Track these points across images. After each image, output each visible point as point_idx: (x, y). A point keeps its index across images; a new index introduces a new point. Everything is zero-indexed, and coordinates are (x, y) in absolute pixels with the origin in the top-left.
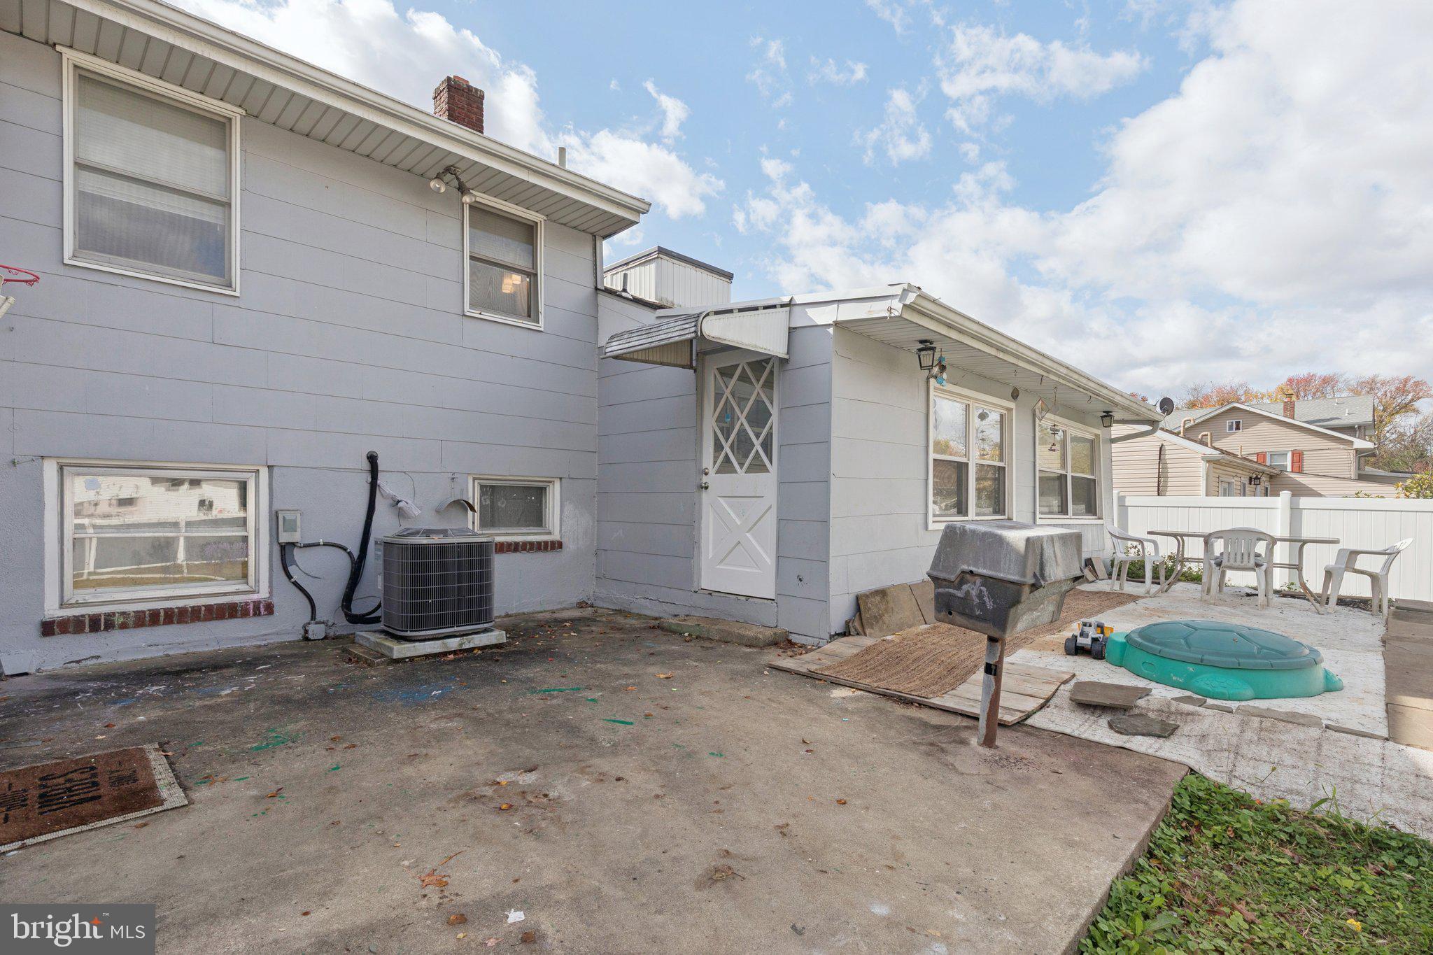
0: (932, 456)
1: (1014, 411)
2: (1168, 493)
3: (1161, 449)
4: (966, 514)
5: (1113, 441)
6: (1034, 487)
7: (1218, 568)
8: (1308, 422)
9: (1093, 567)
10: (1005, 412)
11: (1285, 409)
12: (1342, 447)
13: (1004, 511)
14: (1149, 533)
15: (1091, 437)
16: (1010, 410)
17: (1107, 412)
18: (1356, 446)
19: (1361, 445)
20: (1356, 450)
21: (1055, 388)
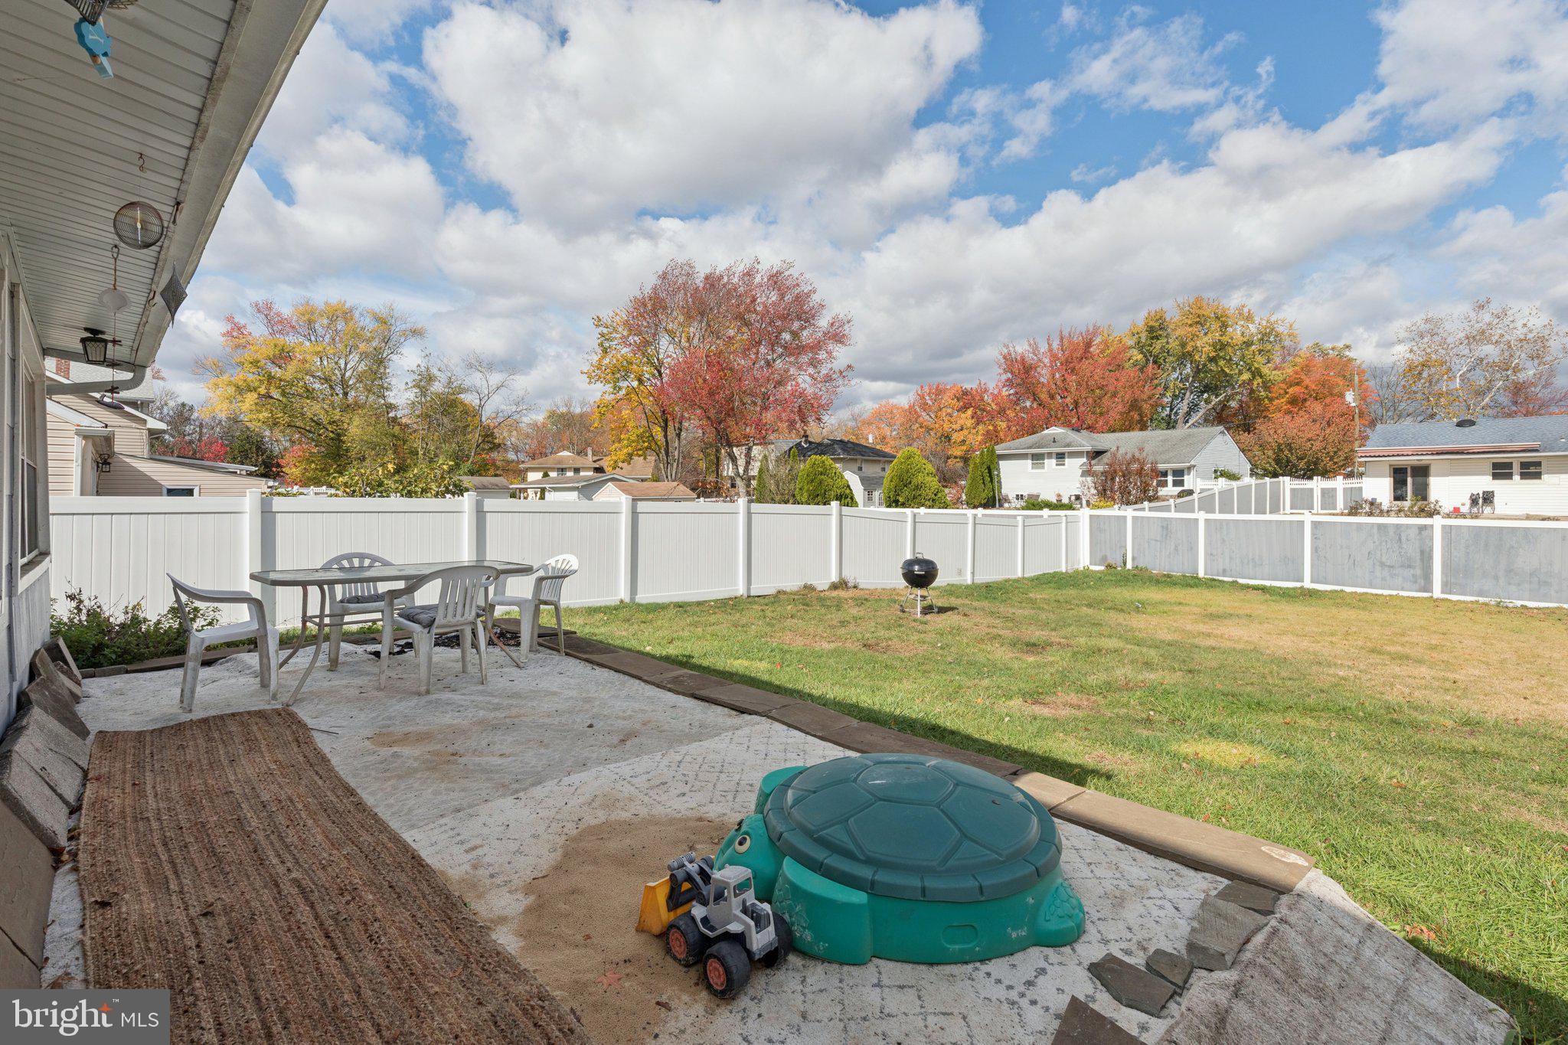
7: (427, 630)
12: (134, 425)
17: (94, 332)
18: (149, 426)
19: (154, 424)
20: (149, 430)
21: (116, 246)
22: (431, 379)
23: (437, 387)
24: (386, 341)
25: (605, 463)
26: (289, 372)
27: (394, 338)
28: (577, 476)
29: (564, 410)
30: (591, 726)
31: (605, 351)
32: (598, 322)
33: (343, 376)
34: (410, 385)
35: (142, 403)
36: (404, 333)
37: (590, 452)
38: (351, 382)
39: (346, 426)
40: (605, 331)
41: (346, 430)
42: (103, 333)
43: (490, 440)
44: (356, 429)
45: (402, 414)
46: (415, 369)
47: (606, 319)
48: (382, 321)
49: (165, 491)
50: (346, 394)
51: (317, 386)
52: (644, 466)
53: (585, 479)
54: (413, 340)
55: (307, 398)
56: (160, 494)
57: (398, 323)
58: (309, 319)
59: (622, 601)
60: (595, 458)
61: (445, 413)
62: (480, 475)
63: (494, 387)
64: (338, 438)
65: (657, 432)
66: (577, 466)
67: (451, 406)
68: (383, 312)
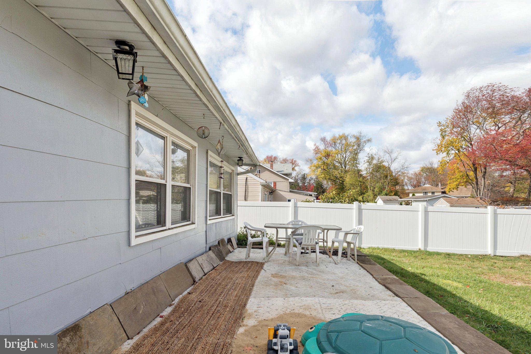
0: (134, 177)
1: (197, 148)
2: (248, 199)
3: (246, 179)
4: (164, 224)
5: (238, 174)
6: (207, 201)
7: (300, 246)
8: (277, 172)
9: (232, 243)
10: (191, 149)
11: (271, 166)
12: (286, 181)
13: (190, 218)
14: (265, 227)
15: (230, 171)
16: (194, 147)
17: (240, 158)
18: (289, 181)
19: (291, 180)
20: (289, 182)
21: (223, 136)
22: (372, 158)
23: (375, 162)
24: (359, 145)
25: (447, 190)
26: (329, 161)
27: (361, 144)
28: (433, 195)
29: (429, 166)
30: (333, 286)
31: (443, 137)
32: (440, 124)
33: (344, 161)
34: (366, 161)
35: (289, 174)
36: (365, 142)
37: (440, 185)
38: (347, 163)
39: (345, 178)
40: (443, 128)
41: (345, 180)
42: (242, 158)
43: (396, 181)
44: (348, 179)
45: (364, 173)
46: (367, 155)
47: (443, 123)
48: (358, 139)
49: (287, 200)
50: (345, 167)
51: (337, 165)
52: (466, 191)
53: (430, 197)
54: (368, 144)
55: (334, 169)
56: (286, 201)
57: (363, 138)
58: (334, 142)
59: (420, 249)
60: (442, 187)
61: (377, 171)
62: (390, 196)
63: (394, 159)
64: (342, 183)
65: (471, 174)
66: (433, 191)
67: (379, 168)
68: (357, 134)
